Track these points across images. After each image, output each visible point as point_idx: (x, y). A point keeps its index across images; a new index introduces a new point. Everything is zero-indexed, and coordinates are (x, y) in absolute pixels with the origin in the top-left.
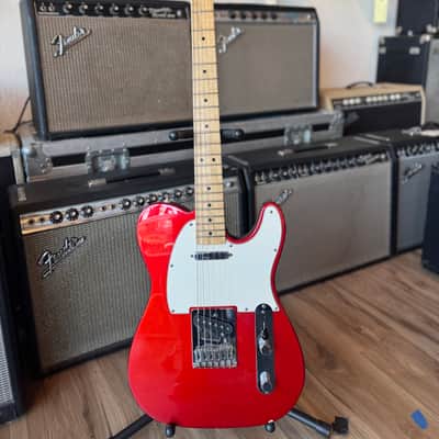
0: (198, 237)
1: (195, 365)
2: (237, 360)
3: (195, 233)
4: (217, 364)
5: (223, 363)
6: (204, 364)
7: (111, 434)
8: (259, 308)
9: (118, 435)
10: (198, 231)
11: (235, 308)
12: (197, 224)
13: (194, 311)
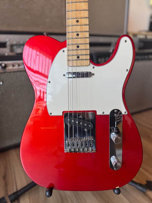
0: (68, 60)
1: (67, 150)
2: (96, 148)
3: (66, 57)
4: (81, 150)
5: (86, 149)
6: (73, 150)
7: (17, 189)
8: (113, 112)
9: (21, 190)
10: (68, 56)
11: (95, 112)
12: (68, 50)
13: (65, 114)
